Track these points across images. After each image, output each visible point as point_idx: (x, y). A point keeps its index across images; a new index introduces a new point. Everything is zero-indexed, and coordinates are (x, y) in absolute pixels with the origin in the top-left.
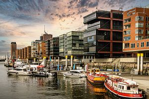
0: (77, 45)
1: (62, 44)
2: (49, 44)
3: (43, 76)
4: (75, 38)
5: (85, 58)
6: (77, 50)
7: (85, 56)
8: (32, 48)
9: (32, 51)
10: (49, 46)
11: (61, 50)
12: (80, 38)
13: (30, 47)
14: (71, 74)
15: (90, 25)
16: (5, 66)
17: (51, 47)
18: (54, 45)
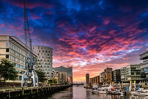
0: (135, 74)
1: (123, 73)
2: (113, 74)
3: (117, 94)
4: (133, 69)
5: (142, 82)
6: (135, 77)
7: (141, 81)
8: (100, 77)
9: (100, 79)
10: (113, 75)
11: (122, 77)
12: (137, 69)
13: (99, 76)
14: (138, 93)
15: (145, 60)
16: (85, 87)
17: (115, 75)
18: (116, 74)
